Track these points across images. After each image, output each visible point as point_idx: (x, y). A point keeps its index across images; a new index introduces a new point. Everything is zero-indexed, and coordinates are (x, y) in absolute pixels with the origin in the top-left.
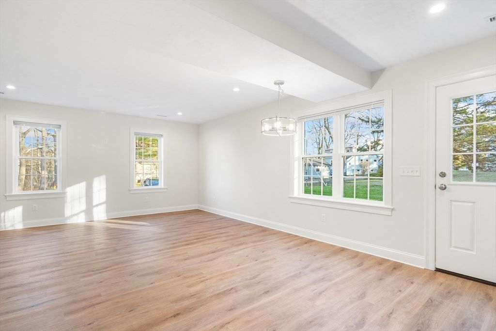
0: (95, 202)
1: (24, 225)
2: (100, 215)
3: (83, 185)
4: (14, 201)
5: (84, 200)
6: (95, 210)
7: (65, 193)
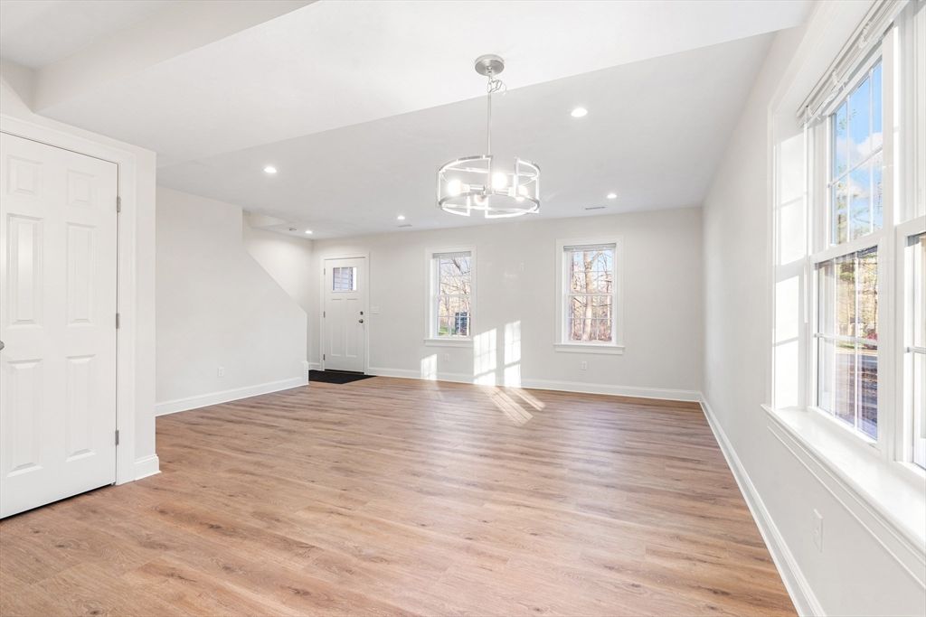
0: (507, 361)
1: (438, 376)
2: (513, 379)
3: (493, 333)
4: (432, 347)
5: (493, 355)
6: (507, 371)
7: (472, 342)
